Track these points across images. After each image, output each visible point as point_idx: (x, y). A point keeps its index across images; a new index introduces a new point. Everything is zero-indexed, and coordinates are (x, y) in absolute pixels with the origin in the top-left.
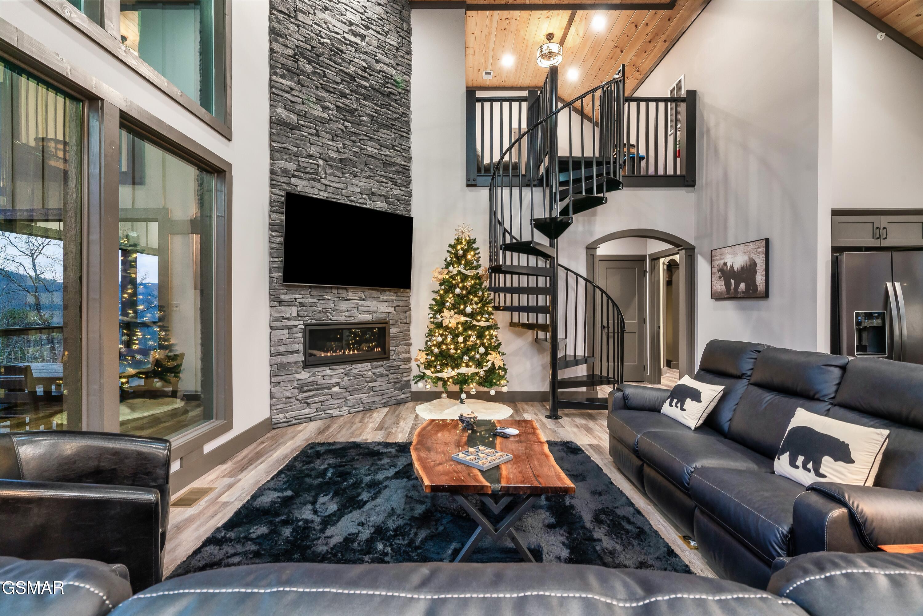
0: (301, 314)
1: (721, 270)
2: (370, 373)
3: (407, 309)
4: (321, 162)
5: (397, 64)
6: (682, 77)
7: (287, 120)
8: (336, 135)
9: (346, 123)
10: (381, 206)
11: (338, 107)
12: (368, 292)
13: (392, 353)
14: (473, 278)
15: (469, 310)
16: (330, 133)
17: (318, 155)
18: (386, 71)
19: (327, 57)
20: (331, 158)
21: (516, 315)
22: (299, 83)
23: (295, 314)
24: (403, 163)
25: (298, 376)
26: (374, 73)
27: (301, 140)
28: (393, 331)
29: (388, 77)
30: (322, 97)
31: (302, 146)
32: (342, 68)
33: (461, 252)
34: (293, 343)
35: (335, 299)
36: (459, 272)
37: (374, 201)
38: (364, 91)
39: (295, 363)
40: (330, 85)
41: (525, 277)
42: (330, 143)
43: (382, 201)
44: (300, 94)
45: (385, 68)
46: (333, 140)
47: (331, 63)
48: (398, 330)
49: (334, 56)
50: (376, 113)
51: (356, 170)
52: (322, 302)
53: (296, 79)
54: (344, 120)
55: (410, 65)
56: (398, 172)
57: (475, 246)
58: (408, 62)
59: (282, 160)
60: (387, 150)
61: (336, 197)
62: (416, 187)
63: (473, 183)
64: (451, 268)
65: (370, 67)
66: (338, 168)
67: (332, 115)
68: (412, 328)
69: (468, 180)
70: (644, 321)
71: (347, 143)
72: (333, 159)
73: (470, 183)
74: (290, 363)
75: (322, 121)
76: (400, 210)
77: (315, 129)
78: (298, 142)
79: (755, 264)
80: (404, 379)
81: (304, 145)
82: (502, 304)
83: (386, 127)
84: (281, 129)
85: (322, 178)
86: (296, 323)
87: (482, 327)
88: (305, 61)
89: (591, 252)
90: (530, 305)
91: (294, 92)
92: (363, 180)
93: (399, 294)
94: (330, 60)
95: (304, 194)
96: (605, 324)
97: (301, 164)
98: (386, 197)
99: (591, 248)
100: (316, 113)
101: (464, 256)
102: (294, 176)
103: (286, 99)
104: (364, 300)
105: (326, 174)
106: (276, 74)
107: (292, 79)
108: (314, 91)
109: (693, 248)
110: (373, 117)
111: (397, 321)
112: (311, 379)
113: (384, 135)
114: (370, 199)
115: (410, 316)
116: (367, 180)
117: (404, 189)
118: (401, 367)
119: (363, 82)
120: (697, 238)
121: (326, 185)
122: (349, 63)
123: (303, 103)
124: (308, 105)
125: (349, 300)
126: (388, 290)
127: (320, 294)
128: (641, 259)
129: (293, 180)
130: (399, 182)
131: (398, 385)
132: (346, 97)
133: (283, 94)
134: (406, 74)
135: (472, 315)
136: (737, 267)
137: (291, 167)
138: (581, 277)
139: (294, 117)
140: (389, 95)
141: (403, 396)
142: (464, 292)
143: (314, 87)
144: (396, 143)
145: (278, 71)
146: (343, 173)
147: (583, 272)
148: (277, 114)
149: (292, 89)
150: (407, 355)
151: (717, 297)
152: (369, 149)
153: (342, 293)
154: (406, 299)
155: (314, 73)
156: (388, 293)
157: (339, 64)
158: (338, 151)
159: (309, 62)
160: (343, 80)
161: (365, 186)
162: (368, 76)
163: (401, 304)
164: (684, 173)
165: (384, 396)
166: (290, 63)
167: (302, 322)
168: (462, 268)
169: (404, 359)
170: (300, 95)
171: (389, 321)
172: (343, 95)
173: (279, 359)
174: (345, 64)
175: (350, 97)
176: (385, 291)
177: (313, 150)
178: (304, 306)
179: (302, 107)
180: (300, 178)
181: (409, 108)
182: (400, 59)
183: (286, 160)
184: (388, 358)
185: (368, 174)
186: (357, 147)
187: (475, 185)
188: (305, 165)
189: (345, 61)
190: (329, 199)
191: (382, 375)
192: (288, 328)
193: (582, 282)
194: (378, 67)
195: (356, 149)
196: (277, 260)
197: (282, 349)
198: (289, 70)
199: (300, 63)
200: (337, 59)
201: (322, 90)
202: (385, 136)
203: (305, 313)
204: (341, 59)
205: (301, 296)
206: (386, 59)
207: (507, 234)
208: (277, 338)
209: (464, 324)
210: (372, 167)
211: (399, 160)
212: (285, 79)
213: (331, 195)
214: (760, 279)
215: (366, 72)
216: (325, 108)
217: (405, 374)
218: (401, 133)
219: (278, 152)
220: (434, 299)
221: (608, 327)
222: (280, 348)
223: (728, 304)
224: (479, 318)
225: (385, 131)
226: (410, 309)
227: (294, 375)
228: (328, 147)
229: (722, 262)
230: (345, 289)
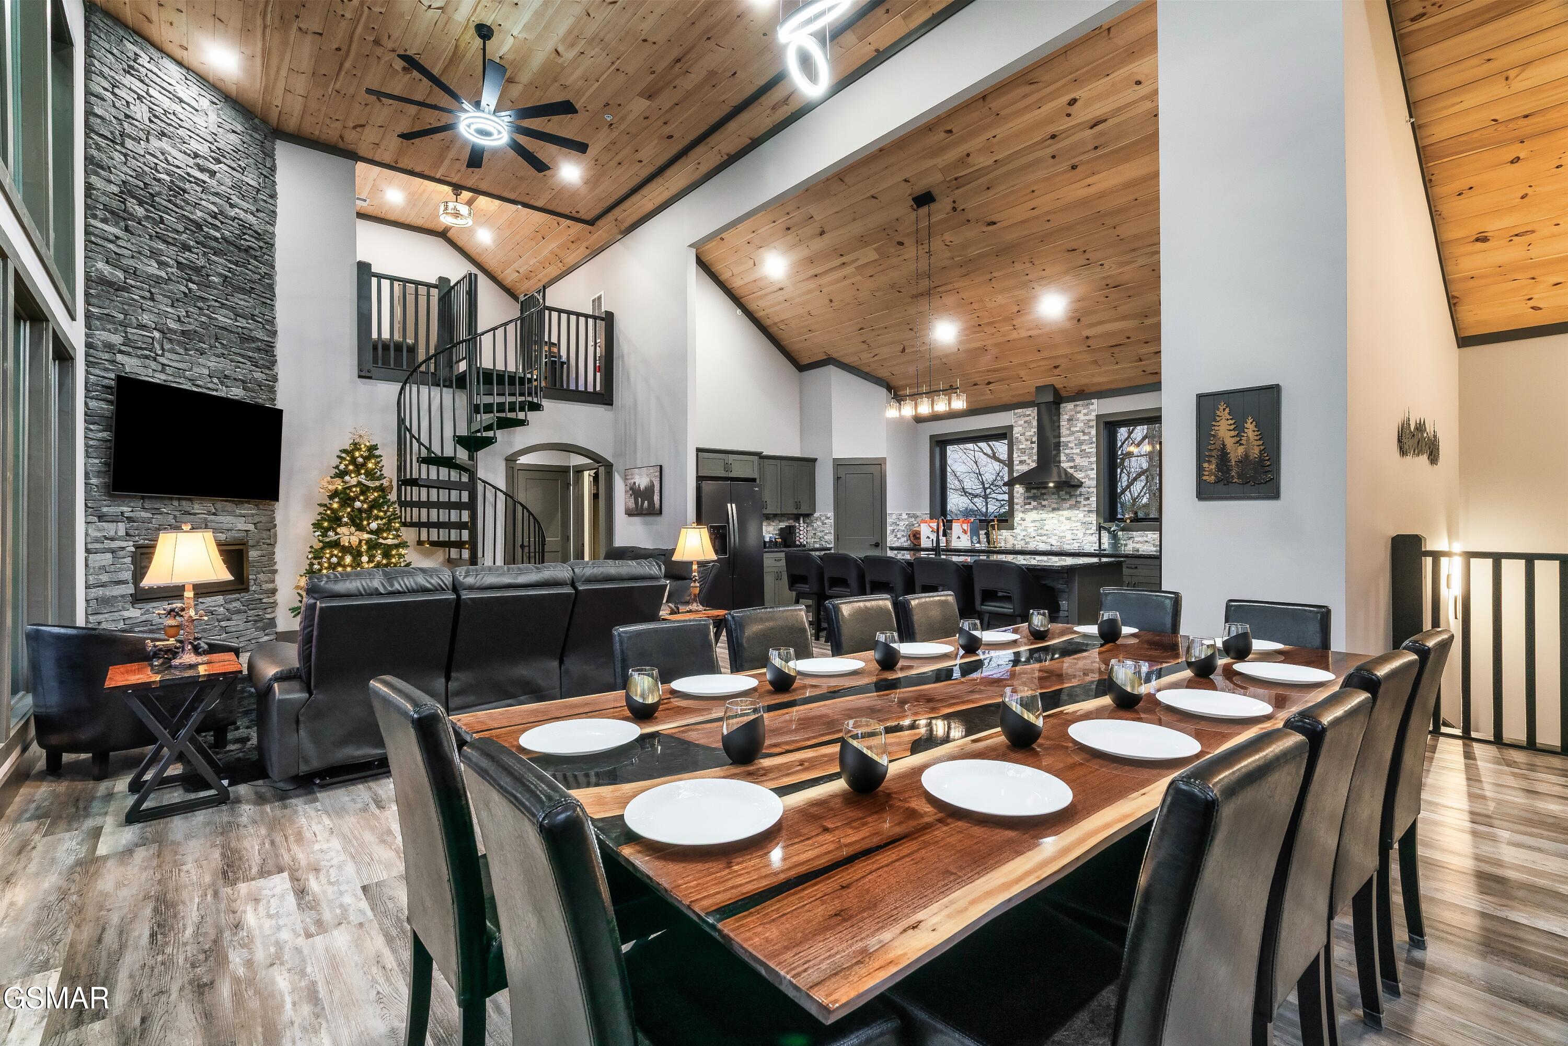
0: (131, 532)
1: (631, 489)
2: (222, 609)
3: (271, 526)
4: (157, 334)
5: (258, 210)
6: (602, 293)
7: (109, 277)
8: (177, 300)
9: (191, 285)
10: (236, 393)
11: (178, 263)
12: (219, 505)
13: (252, 582)
14: (375, 489)
15: (374, 525)
16: (169, 297)
17: (153, 326)
18: (244, 219)
19: (165, 198)
20: (170, 330)
21: (424, 531)
22: (127, 229)
23: (122, 532)
24: (266, 338)
25: (126, 614)
26: (226, 221)
27: (130, 305)
28: (253, 554)
29: (245, 227)
30: (159, 249)
31: (131, 312)
32: (186, 213)
33: (360, 460)
34: (121, 570)
35: (176, 513)
36: (359, 483)
37: (227, 387)
38: (214, 244)
39: (123, 596)
40: (170, 234)
41: (435, 490)
42: (169, 310)
43: (238, 387)
44: (127, 245)
45: (242, 215)
46: (172, 306)
47: (171, 206)
48: (259, 553)
49: (175, 196)
50: (229, 272)
51: (204, 346)
52: (159, 517)
53: (122, 224)
54: (187, 281)
55: (274, 212)
56: (259, 350)
57: (377, 453)
58: (272, 208)
59: (104, 330)
60: (244, 321)
61: (177, 380)
62: (283, 369)
63: (369, 375)
64: (347, 478)
65: (222, 213)
66: (179, 343)
67: (173, 273)
68: (278, 550)
69: (360, 370)
70: (568, 538)
71: (192, 310)
72: (174, 332)
73: (363, 374)
74: (116, 597)
75: (158, 281)
76: (262, 399)
77: (150, 291)
78: (126, 307)
79: (653, 486)
80: (268, 616)
81: (134, 311)
82: (408, 520)
83: (243, 291)
84: (103, 290)
85: (157, 355)
86: (124, 544)
87: (389, 545)
88: (135, 201)
89: (511, 464)
90: (441, 520)
91: (120, 242)
92: (213, 358)
93: (261, 507)
94: (170, 201)
95: (133, 376)
96: (526, 543)
97: (130, 336)
98: (243, 381)
99: (510, 460)
100: (150, 270)
101: (364, 465)
102: (121, 352)
103: (109, 251)
104: (214, 514)
105: (163, 349)
106: (95, 217)
107: (116, 225)
108: (148, 242)
109: (609, 466)
110: (226, 277)
111: (258, 542)
112: (144, 618)
113: (241, 301)
114: (222, 383)
115: (275, 535)
116: (218, 359)
117: (267, 372)
118: (264, 601)
119: (212, 232)
120: (614, 456)
121: (163, 365)
122: (194, 207)
123: (132, 257)
124: (139, 259)
125: (195, 514)
126: (246, 502)
127: (156, 506)
128: (564, 470)
129: (119, 357)
130: (261, 362)
131: (260, 624)
132: (190, 251)
133: (106, 244)
134: (269, 224)
135: (377, 532)
136: (642, 487)
137: (117, 339)
138: (501, 491)
139: (121, 275)
140: (247, 250)
141: (266, 638)
142: (365, 506)
143: (148, 237)
144: (256, 313)
145: (98, 213)
146: (186, 349)
147: (502, 485)
148: (97, 270)
149: (117, 238)
150: (271, 586)
151: (630, 513)
152: (221, 318)
153: (186, 505)
154: (270, 513)
155: (147, 218)
156: (246, 505)
157: (182, 208)
158: (179, 320)
159: (141, 204)
160: (186, 228)
161: (216, 367)
162: (219, 225)
163: (264, 519)
164: (603, 392)
165: (241, 639)
166: (115, 204)
167: (131, 543)
168: (362, 478)
169: (268, 590)
170: (129, 245)
171: (248, 541)
172: (186, 248)
173: (100, 592)
174: (188, 208)
175: (195, 250)
176: (242, 503)
177: (146, 318)
178: (134, 522)
179: (131, 262)
180: (129, 354)
181: (273, 267)
182: (262, 203)
183: (109, 331)
184: (246, 590)
185: (220, 351)
186: (205, 315)
187: (370, 378)
188: (136, 338)
189: (189, 204)
190: (168, 384)
191: (238, 612)
192: (113, 551)
193: (501, 497)
194: (232, 213)
195: (203, 319)
196: (97, 461)
197: (105, 578)
198: (112, 213)
199: (129, 204)
200: (178, 202)
201: (157, 240)
202: (242, 303)
203: (137, 532)
204: (184, 201)
205: (130, 509)
206: (244, 203)
207: (414, 441)
208: (97, 565)
209: (368, 542)
210: (225, 342)
211: (260, 334)
212: (107, 224)
213: (170, 378)
214: (656, 498)
215: (215, 218)
216: (162, 264)
217: (269, 610)
218: (264, 300)
219: (99, 319)
220: (320, 514)
221: (529, 546)
222: (101, 577)
223: (637, 520)
224: (385, 535)
225: (242, 296)
226: (275, 526)
227: (121, 613)
228: (166, 315)
229: (632, 481)
230: (190, 500)
